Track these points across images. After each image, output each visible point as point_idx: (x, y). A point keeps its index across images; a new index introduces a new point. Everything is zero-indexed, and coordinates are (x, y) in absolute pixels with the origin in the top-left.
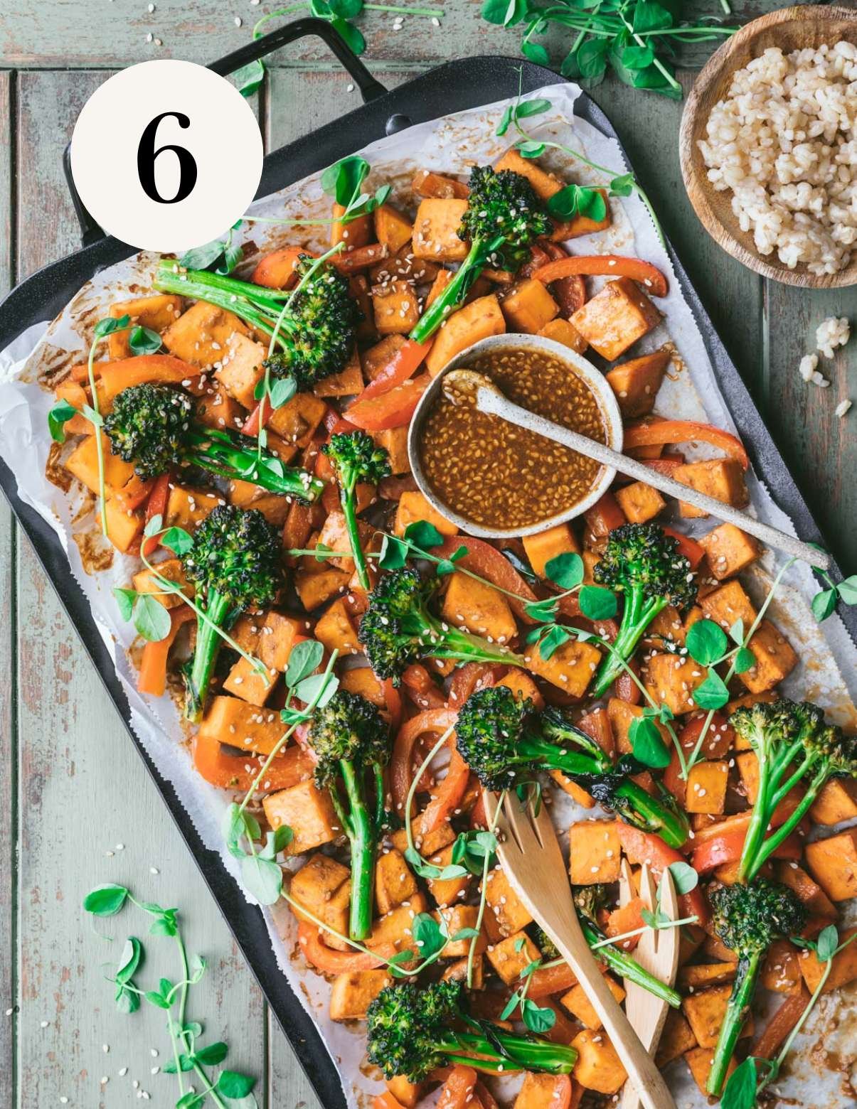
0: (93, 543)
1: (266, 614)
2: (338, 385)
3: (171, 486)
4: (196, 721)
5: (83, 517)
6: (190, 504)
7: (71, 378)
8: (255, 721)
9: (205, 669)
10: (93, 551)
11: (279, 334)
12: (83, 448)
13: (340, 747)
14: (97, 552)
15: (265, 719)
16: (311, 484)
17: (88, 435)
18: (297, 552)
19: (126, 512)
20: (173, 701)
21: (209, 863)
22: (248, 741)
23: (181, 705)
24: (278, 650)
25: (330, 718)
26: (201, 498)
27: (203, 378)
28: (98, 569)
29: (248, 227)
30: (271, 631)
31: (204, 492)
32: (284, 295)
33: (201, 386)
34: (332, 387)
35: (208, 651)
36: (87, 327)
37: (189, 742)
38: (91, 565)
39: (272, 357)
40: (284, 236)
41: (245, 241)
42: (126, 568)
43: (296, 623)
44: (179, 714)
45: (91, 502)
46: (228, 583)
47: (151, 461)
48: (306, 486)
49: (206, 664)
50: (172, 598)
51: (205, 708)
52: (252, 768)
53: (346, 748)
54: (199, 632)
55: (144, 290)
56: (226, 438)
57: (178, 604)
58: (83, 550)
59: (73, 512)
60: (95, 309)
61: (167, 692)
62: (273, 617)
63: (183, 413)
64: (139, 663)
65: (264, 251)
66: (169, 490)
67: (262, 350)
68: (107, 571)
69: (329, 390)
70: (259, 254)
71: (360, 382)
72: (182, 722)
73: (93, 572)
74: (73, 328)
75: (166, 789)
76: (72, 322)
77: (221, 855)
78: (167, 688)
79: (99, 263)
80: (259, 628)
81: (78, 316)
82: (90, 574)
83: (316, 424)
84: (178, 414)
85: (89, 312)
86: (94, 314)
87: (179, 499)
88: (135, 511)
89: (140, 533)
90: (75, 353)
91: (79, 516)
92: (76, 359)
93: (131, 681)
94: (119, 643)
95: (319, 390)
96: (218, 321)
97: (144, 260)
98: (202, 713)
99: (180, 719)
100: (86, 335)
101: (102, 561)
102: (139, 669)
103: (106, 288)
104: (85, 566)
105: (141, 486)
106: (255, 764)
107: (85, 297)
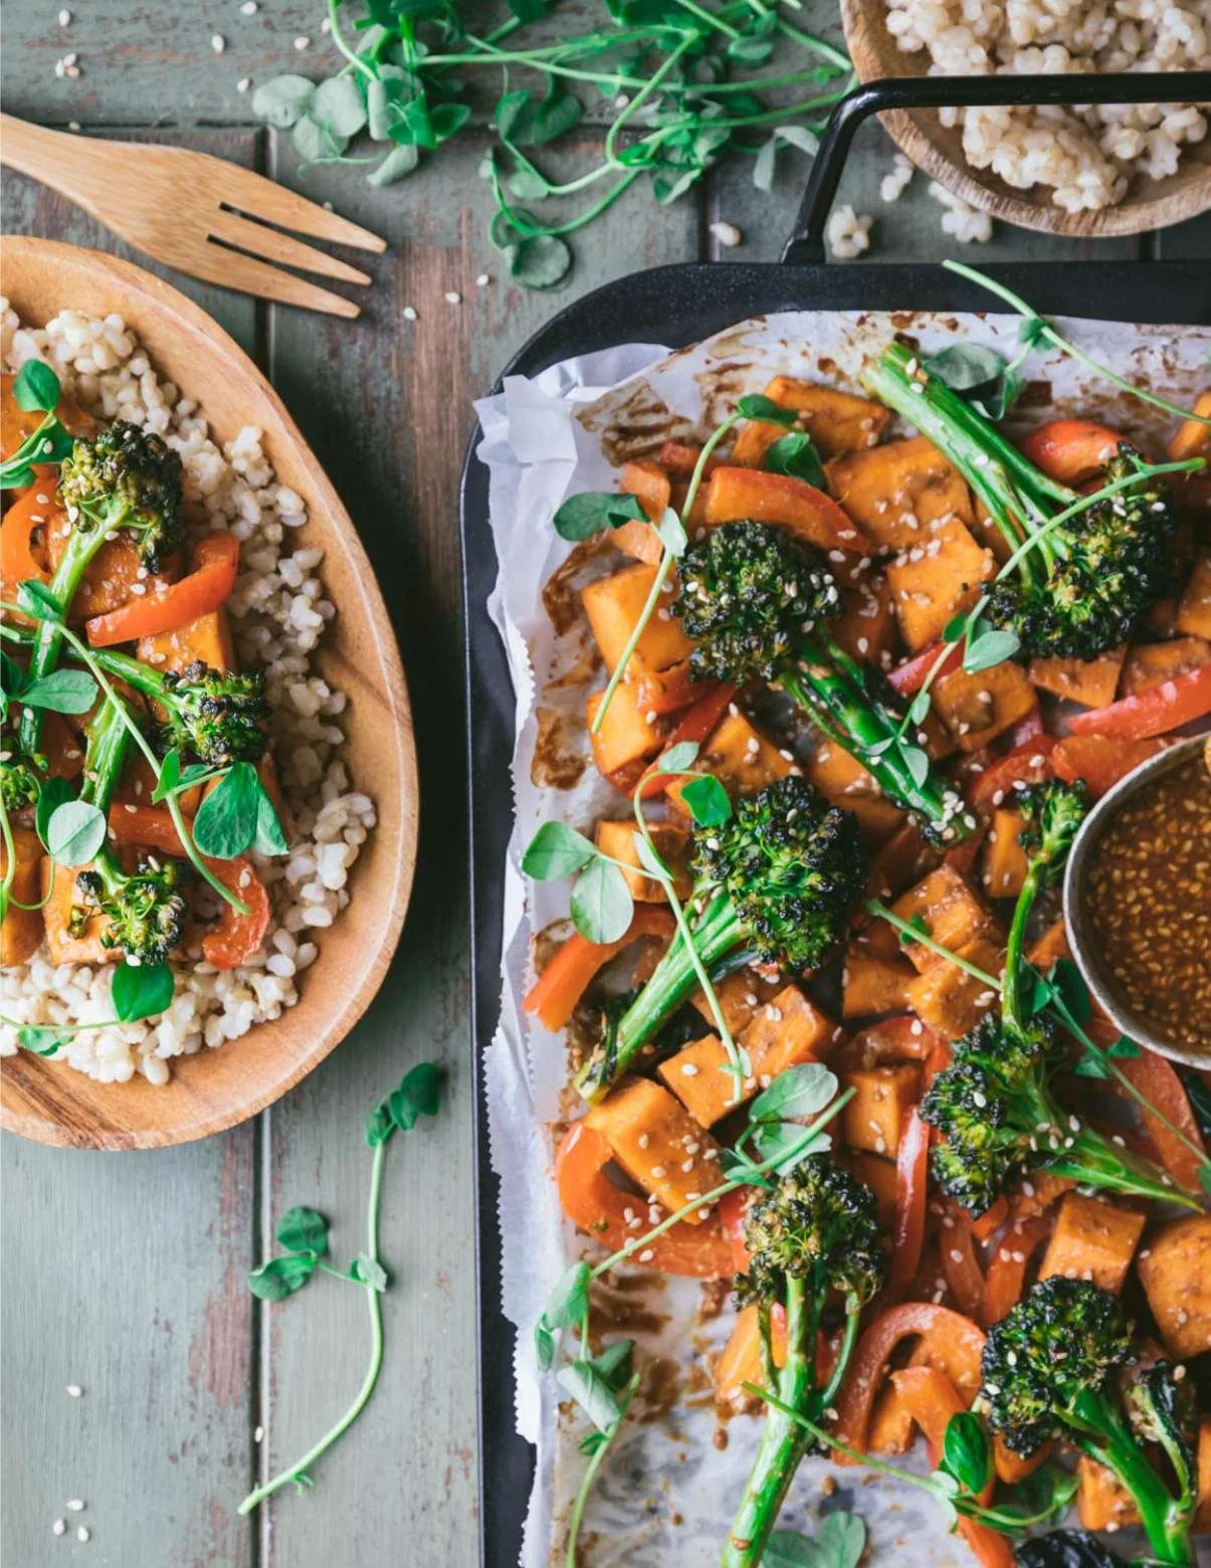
0: (561, 737)
1: (782, 985)
2: (1074, 678)
3: (733, 709)
4: (591, 1098)
5: (568, 688)
6: (748, 751)
7: (658, 458)
8: (684, 1146)
9: (647, 1023)
10: (555, 749)
11: (1028, 555)
12: (625, 578)
13: (786, 1249)
14: (562, 753)
15: (701, 1152)
16: (957, 818)
17: (638, 562)
18: (879, 911)
19: (644, 713)
20: (567, 1051)
21: (497, 1337)
22: (657, 1172)
23: (576, 1063)
24: (775, 1052)
25: (789, 1193)
26: (770, 751)
27: (865, 563)
28: (550, 782)
29: (1058, 356)
30: (778, 1017)
31: (779, 746)
32: (1065, 495)
33: (855, 573)
34: (1063, 677)
35: (667, 996)
36: (720, 389)
37: (563, 1127)
38: (543, 770)
39: (999, 582)
40: (1102, 400)
41: (1039, 377)
42: (594, 803)
43: (823, 1022)
44: (567, 1076)
45: (586, 670)
46: (763, 906)
47: (729, 655)
48: (948, 815)
49: (653, 1016)
50: (649, 885)
51: (616, 1084)
52: (635, 1216)
53: (797, 1254)
54: (666, 959)
55: (841, 375)
56: (858, 677)
57: (653, 900)
58: (542, 741)
59: (555, 672)
60: (747, 366)
61: (564, 1031)
62: (792, 997)
63: (819, 603)
64: (544, 964)
65: (1059, 408)
66: (726, 713)
67: (988, 566)
68: (562, 793)
69: (1055, 680)
70: (1050, 410)
71: (1111, 692)
72: (565, 1092)
73: (542, 783)
74: (697, 379)
75: (489, 1185)
76: (703, 369)
77: (517, 1334)
78: (567, 1025)
79: (793, 299)
80: (761, 1002)
81: (716, 364)
82: (535, 784)
83: (1006, 723)
84: (811, 602)
85: (736, 367)
86: (742, 374)
87: (737, 735)
88: (660, 717)
89: (649, 757)
90: (681, 420)
91: (560, 683)
92: (678, 431)
93: (518, 985)
94: (528, 915)
95: (1040, 673)
96: (935, 483)
97: (867, 327)
98: (606, 1090)
99: (564, 1085)
100: (711, 401)
101: (562, 773)
102: (540, 974)
103: (783, 342)
104: (534, 767)
105: (686, 685)
106: (642, 1213)
107: (743, 340)
